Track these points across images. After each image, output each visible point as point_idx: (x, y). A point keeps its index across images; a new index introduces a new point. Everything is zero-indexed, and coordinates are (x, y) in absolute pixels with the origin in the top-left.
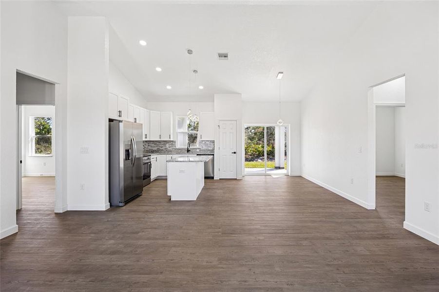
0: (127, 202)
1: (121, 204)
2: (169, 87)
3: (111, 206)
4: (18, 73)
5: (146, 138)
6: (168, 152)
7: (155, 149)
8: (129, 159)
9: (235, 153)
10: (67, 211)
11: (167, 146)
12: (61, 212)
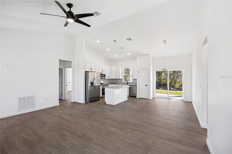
0: (91, 102)
1: (89, 102)
2: (116, 56)
3: (86, 102)
4: (59, 60)
5: (109, 78)
6: (119, 84)
7: (115, 82)
8: (93, 86)
9: (147, 85)
10: (75, 102)
11: (119, 81)
12: (73, 102)
